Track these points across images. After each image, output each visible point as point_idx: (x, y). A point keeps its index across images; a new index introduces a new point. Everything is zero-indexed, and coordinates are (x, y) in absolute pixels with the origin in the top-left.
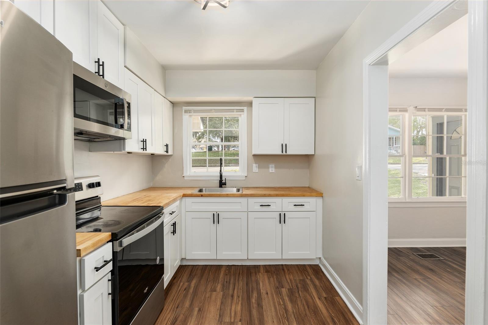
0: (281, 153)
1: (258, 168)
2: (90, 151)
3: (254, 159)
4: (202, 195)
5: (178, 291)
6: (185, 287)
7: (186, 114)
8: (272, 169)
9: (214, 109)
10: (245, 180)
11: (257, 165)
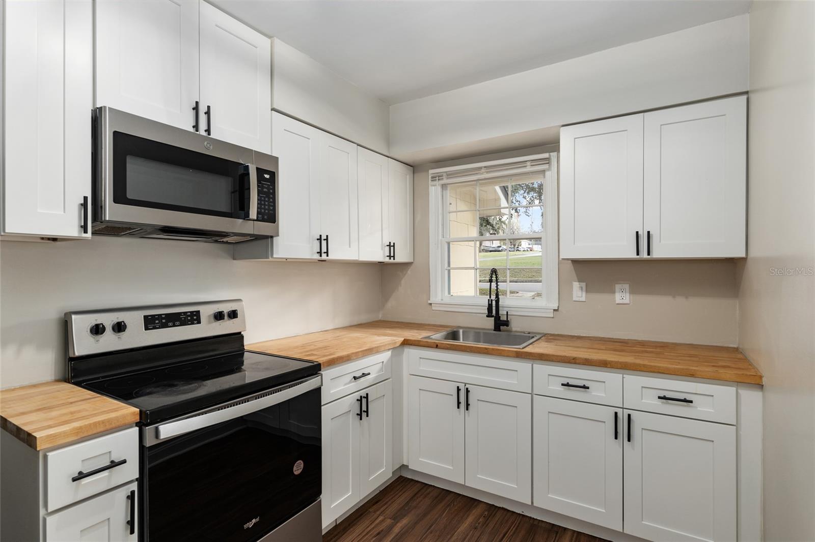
0: (632, 255)
1: (587, 291)
2: (234, 259)
3: (575, 271)
4: (437, 346)
5: (366, 532)
6: (381, 529)
7: (434, 183)
8: (622, 296)
9: (485, 167)
10: (553, 318)
11: (584, 285)
